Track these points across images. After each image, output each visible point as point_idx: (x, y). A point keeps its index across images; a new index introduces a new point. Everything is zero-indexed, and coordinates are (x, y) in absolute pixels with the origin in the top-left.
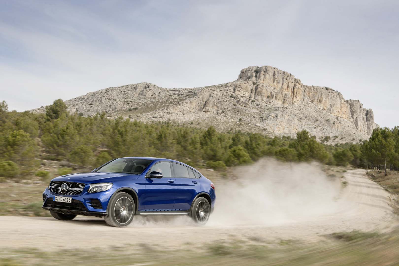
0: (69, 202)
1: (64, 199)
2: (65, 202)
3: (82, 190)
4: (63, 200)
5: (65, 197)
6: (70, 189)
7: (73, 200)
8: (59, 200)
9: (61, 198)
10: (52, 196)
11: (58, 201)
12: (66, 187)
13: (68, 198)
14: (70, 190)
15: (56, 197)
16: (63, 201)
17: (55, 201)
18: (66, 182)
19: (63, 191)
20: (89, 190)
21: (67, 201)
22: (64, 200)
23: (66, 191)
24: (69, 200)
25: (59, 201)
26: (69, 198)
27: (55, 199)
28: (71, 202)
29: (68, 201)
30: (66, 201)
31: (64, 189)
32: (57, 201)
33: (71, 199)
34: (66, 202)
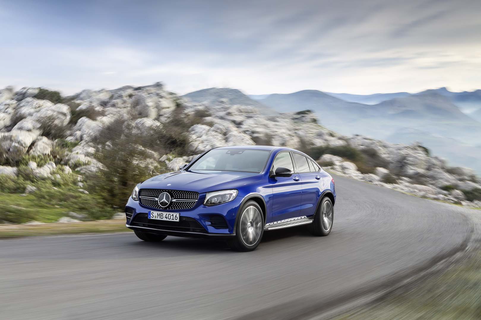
0: (175, 220)
1: (167, 216)
2: (168, 220)
3: (194, 202)
4: (164, 217)
5: (168, 213)
6: (174, 200)
7: (180, 217)
8: (159, 217)
9: (162, 215)
10: (145, 211)
11: (157, 219)
12: (167, 198)
13: (173, 215)
14: (175, 202)
15: (151, 212)
16: (164, 219)
17: (151, 218)
18: (165, 190)
19: (163, 204)
20: (206, 201)
21: (172, 218)
22: (167, 218)
23: (169, 203)
24: (176, 217)
25: (159, 219)
26: (175, 214)
27: (151, 215)
28: (178, 220)
29: (174, 218)
30: (169, 218)
31: (164, 200)
32: (154, 218)
33: (178, 216)
34: (171, 220)
